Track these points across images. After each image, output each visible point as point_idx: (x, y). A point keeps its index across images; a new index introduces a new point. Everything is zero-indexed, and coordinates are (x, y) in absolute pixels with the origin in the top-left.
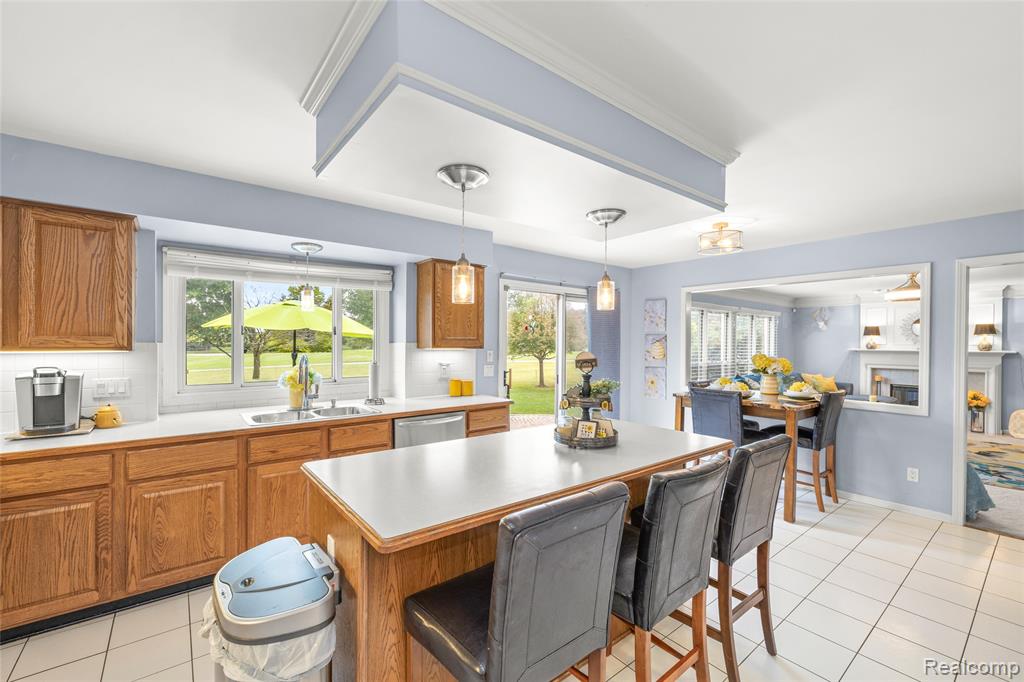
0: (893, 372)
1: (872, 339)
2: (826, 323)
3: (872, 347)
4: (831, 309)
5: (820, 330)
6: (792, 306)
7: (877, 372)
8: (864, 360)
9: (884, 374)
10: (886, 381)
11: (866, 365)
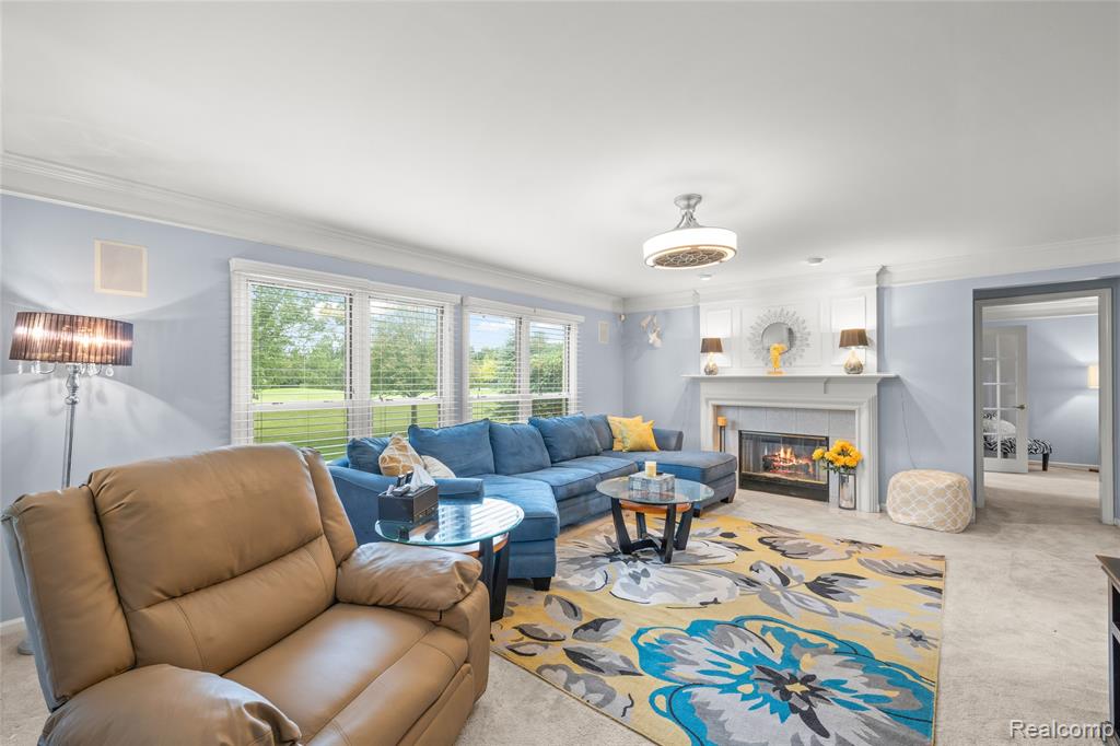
0: (741, 411)
1: (713, 359)
2: (659, 336)
3: (711, 372)
4: (667, 313)
5: (652, 346)
6: (620, 310)
7: (723, 410)
8: (706, 390)
9: (731, 415)
10: (734, 424)
11: (707, 400)
